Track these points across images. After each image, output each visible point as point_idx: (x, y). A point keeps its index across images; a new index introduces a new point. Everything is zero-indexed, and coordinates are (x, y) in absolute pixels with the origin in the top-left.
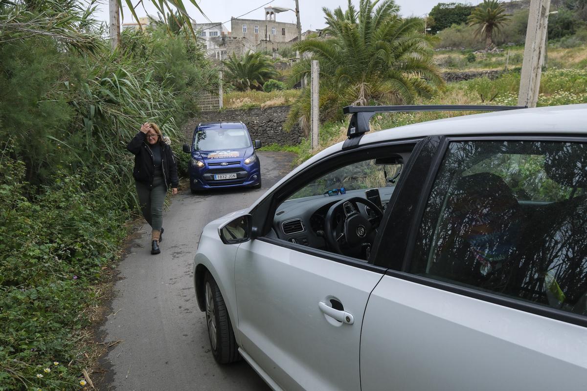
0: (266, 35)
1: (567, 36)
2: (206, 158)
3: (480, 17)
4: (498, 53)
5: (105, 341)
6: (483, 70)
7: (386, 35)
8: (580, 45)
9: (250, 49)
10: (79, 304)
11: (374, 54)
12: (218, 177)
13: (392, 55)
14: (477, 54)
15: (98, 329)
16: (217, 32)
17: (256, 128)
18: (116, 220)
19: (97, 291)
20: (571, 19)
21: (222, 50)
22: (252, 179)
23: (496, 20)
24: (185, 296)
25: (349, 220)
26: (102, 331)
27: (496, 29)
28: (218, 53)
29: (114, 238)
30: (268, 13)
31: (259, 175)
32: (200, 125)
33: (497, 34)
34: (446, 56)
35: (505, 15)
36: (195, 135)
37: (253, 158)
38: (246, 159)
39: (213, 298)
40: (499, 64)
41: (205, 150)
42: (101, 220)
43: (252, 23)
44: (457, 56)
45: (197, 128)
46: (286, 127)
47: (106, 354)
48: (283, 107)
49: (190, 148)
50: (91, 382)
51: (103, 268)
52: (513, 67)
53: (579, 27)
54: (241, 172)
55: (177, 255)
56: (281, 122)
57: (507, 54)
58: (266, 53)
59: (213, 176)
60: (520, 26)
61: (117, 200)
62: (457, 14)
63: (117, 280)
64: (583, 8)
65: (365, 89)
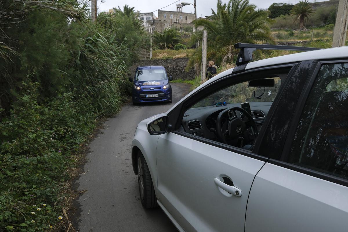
0: (177, 20)
2: (142, 85)
3: (297, 11)
4: (307, 31)
5: (78, 190)
6: (298, 40)
7: (245, 18)
9: (167, 27)
10: (64, 166)
11: (238, 29)
12: (148, 96)
13: (248, 30)
14: (295, 32)
15: (74, 182)
16: (150, 18)
17: (170, 70)
18: (90, 118)
19: (76, 159)
21: (153, 27)
22: (167, 97)
23: (306, 13)
24: (126, 164)
25: (231, 122)
26: (77, 183)
27: (306, 18)
28: (151, 29)
29: (88, 128)
30: (178, 8)
31: (171, 96)
32: (139, 67)
33: (306, 21)
34: (277, 32)
35: (311, 10)
36: (136, 72)
37: (168, 86)
38: (164, 86)
39: (143, 167)
40: (308, 37)
41: (141, 80)
42: (81, 118)
43: (169, 13)
44: (283, 33)
45: (137, 68)
46: (186, 69)
47: (78, 198)
48: (185, 58)
49: (133, 79)
50: (67, 216)
51: (81, 145)
52: (316, 39)
54: (161, 94)
55: (123, 140)
56: (183, 67)
57: (312, 32)
58: (176, 29)
59: (145, 95)
60: (320, 16)
61: (92, 106)
62: (284, 9)
63: (88, 153)
65: (232, 49)
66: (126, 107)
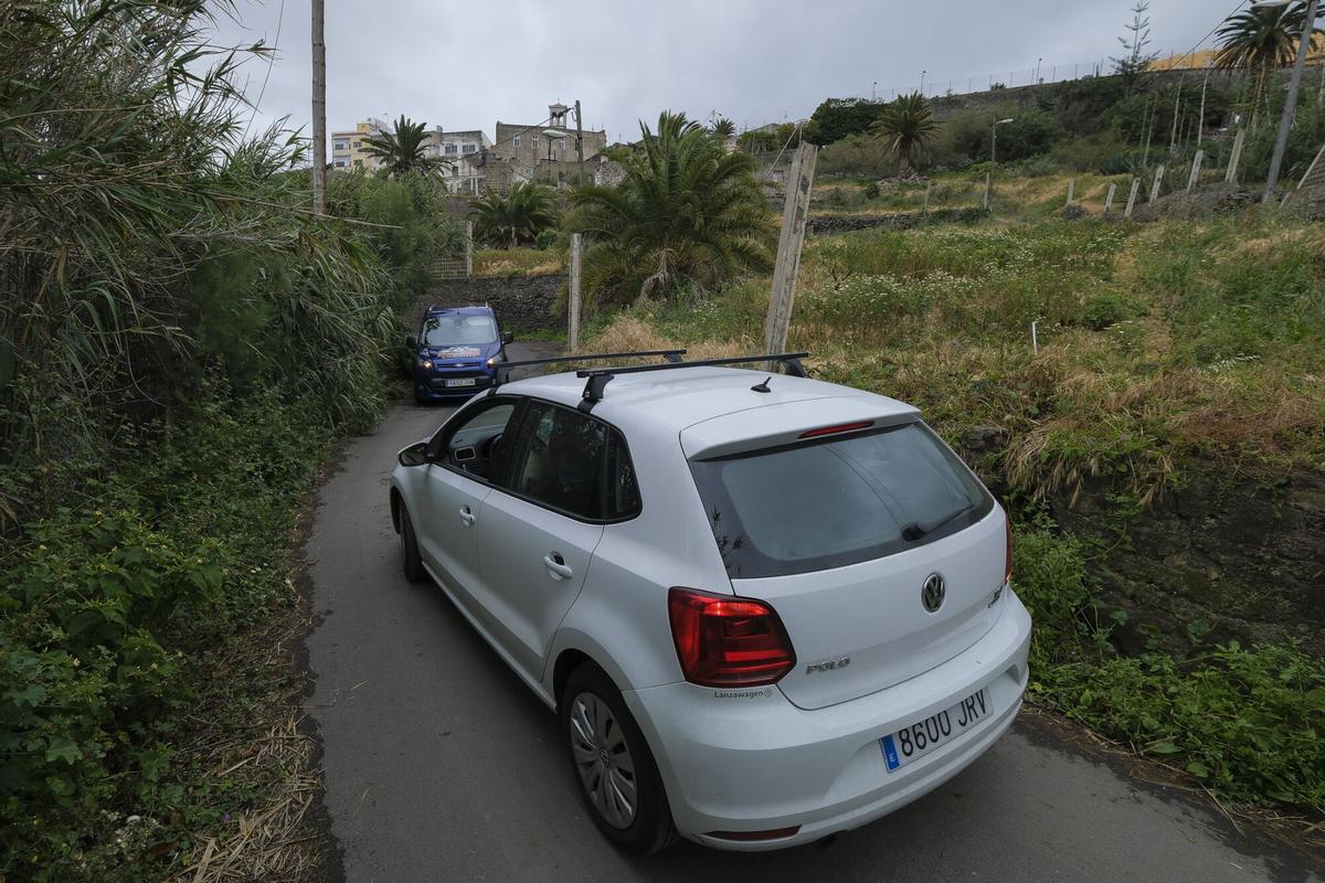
0: (550, 151)
1: (1036, 156)
2: (436, 357)
3: (891, 125)
4: (918, 183)
6: (888, 212)
7: (698, 181)
8: (1056, 171)
9: (521, 178)
11: (678, 210)
12: (451, 383)
13: (700, 213)
14: (883, 185)
16: (474, 146)
17: (518, 306)
18: (317, 439)
20: (1045, 128)
21: (480, 175)
23: (917, 130)
26: (302, 551)
27: (917, 144)
28: (474, 180)
30: (554, 115)
32: (431, 308)
33: (919, 152)
34: (834, 187)
35: (933, 121)
36: (423, 322)
37: (498, 358)
38: (489, 359)
40: (916, 202)
41: (434, 345)
42: (301, 439)
43: (528, 131)
44: (851, 188)
45: (426, 314)
47: (307, 570)
48: (559, 274)
49: (416, 342)
52: (937, 209)
53: (1055, 141)
54: (481, 377)
57: (933, 185)
58: (547, 182)
59: (444, 382)
60: (959, 138)
62: (857, 117)
63: (318, 506)
64: (1067, 108)
65: (667, 259)
66: (399, 408)
